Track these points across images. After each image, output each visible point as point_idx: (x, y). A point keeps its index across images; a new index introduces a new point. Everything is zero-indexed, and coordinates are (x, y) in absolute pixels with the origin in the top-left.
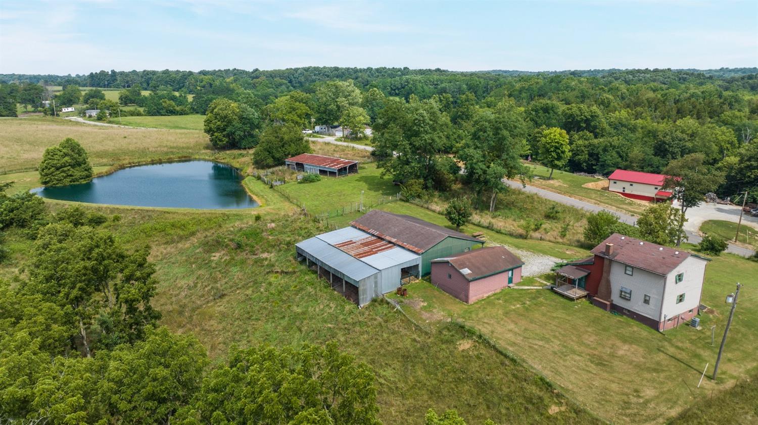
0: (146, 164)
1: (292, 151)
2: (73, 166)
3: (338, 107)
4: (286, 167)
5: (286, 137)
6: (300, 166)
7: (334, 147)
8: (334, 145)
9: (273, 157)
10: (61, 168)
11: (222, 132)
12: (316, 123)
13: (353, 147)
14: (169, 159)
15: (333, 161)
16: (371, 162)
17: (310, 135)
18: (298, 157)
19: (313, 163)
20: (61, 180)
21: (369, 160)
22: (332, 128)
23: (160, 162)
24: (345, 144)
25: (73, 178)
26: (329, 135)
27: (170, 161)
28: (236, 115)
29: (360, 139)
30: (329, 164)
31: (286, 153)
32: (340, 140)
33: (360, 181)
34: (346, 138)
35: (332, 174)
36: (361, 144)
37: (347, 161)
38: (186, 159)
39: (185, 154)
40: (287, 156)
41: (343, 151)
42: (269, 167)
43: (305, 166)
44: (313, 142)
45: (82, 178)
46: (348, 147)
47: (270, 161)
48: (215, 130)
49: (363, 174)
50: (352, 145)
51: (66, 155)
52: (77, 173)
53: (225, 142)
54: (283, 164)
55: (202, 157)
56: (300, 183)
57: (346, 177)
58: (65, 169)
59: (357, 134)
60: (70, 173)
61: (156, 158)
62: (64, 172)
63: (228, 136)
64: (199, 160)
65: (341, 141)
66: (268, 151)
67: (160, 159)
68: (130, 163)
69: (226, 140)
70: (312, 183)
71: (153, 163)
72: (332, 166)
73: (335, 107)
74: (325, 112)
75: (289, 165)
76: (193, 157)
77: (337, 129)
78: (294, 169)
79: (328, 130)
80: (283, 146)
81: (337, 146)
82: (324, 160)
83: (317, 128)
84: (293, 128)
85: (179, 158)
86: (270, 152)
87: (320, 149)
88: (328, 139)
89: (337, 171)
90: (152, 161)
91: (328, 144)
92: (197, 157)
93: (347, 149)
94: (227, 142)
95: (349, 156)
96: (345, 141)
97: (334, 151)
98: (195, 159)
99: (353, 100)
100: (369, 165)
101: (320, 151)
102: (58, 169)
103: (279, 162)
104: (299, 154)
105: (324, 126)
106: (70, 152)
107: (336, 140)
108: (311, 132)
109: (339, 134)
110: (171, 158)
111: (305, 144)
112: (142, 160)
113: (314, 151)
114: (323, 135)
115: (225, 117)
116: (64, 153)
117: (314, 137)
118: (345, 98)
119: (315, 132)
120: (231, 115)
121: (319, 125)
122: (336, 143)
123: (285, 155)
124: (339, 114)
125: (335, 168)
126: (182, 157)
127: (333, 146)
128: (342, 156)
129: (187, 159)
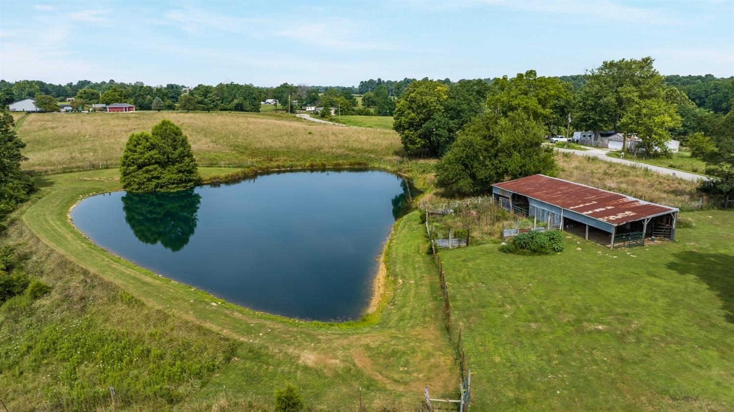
0: (304, 170)
1: (513, 167)
2: (163, 165)
3: (620, 101)
4: (492, 199)
5: (504, 138)
6: (521, 203)
7: (604, 167)
8: (606, 163)
9: (473, 176)
10: (144, 166)
11: (416, 130)
12: (577, 127)
13: (646, 170)
14: (336, 164)
15: (604, 200)
16: (701, 209)
17: (562, 145)
18: (522, 181)
19: (550, 199)
20: (143, 184)
21: (696, 204)
22: (602, 135)
23: (323, 169)
24: (628, 163)
25: (159, 181)
26: (597, 146)
27: (337, 169)
28: (442, 105)
29: (656, 156)
30: (592, 207)
31: (500, 171)
32: (617, 154)
33: (683, 271)
34: (628, 153)
35: (599, 234)
36: (661, 164)
37: (643, 203)
38: (360, 167)
39: (358, 160)
40: (500, 177)
41: (625, 176)
42: (462, 195)
43: (532, 204)
44: (566, 155)
45: (173, 183)
46: (633, 168)
47: (465, 183)
48: (406, 126)
49: (691, 246)
50: (642, 165)
51: (153, 147)
52: (169, 175)
53: (419, 146)
54: (489, 191)
55: (383, 166)
56: (504, 250)
57: (637, 249)
58: (150, 168)
59: (650, 146)
60: (156, 174)
61: (318, 161)
62: (147, 171)
63: (423, 136)
64: (380, 169)
65: (619, 157)
66: (464, 164)
67: (324, 165)
68: (278, 167)
69: (420, 142)
70: (537, 258)
71: (312, 169)
72: (602, 214)
73: (613, 100)
74: (593, 108)
75: (497, 197)
76: (371, 165)
77: (611, 137)
78: (508, 206)
79: (596, 139)
80: (496, 156)
81: (611, 165)
82: (581, 194)
83: (577, 135)
84: (523, 120)
85: (351, 164)
86: (466, 166)
87: (577, 168)
88: (593, 152)
89: (613, 231)
90: (312, 165)
91: (594, 159)
92: (377, 166)
93: (632, 173)
94: (424, 146)
95: (639, 187)
96: (625, 157)
97: (605, 174)
98: (373, 169)
99: (648, 90)
100: (697, 214)
101: (576, 172)
102: (140, 167)
103: (484, 188)
104: (526, 175)
105: (590, 132)
106: (161, 143)
107: (609, 155)
108: (565, 140)
109: (615, 145)
110: (339, 164)
111: (543, 155)
112: (298, 163)
113: (563, 170)
114: (586, 145)
115: (424, 106)
116: (152, 144)
117: (569, 147)
118: (635, 85)
119: (573, 141)
120: (435, 104)
121: (581, 130)
122: (609, 159)
123: (497, 173)
124: (619, 111)
125: (611, 220)
126: (355, 164)
127: (602, 164)
128: (624, 186)
129: (362, 167)
